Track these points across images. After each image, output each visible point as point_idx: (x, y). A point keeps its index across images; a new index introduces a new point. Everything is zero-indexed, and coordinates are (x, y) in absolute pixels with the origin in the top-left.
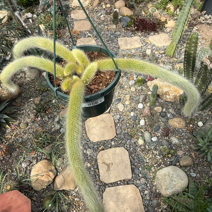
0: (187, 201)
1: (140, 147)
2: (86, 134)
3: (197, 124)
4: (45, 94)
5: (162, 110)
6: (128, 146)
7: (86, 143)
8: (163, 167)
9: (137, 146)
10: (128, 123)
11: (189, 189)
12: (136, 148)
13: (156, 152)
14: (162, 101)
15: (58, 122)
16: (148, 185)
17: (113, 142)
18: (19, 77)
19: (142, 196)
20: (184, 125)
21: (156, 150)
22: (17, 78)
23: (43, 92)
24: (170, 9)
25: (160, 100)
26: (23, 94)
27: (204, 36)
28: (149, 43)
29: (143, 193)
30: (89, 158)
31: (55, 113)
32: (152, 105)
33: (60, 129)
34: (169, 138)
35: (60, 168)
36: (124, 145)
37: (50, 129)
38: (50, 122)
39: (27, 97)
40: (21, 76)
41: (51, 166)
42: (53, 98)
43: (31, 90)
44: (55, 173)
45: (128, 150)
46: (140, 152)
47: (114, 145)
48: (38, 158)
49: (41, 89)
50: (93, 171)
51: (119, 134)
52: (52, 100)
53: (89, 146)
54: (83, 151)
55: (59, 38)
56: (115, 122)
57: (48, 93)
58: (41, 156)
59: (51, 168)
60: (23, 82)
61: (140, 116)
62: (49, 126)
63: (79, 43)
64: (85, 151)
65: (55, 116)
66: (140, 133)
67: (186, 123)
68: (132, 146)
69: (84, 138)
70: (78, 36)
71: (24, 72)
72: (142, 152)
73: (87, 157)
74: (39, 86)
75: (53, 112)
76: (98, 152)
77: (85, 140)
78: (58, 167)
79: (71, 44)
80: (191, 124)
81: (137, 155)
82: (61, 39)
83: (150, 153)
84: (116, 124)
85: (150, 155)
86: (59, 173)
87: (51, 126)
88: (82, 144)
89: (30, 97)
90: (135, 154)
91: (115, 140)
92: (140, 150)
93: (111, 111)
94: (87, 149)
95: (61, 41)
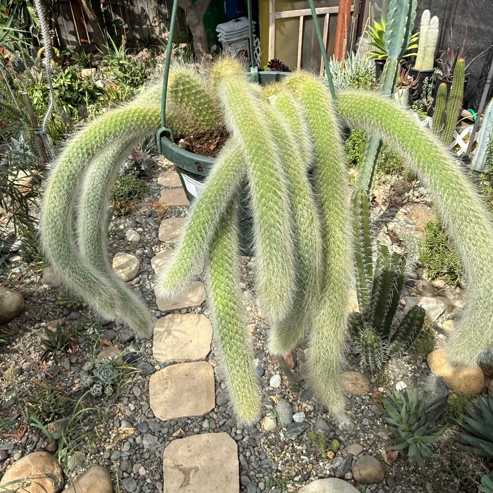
1: (267, 435)
2: (148, 401)
3: (394, 386)
4: (73, 315)
6: (239, 432)
7: (145, 422)
8: (312, 481)
9: (258, 432)
12: (257, 437)
13: (300, 448)
15: (90, 373)
17: (206, 421)
18: (28, 281)
20: (366, 388)
21: (300, 442)
22: (22, 283)
23: (71, 310)
26: (27, 313)
30: (146, 456)
31: (88, 355)
33: (92, 386)
35: (73, 475)
36: (230, 430)
37: (69, 387)
38: (72, 372)
39: (35, 318)
40: (32, 279)
41: (53, 465)
42: (88, 324)
43: (46, 306)
44: (59, 484)
45: (237, 441)
46: (264, 447)
47: (208, 429)
48: (28, 447)
49: (67, 304)
50: (151, 487)
51: (222, 405)
52: (86, 328)
53: (149, 429)
54: (134, 440)
55: (125, 215)
56: (215, 380)
57: (81, 314)
58: (35, 444)
59: (53, 472)
60: (34, 292)
61: (273, 367)
62: (69, 380)
63: (166, 227)
64: (138, 439)
65: (85, 361)
66: (269, 405)
67: (371, 383)
68: (247, 432)
69: (142, 411)
70: (166, 214)
71: (40, 272)
72: (268, 447)
73: (141, 452)
74: (64, 297)
75: (84, 352)
76: (168, 442)
77: (143, 415)
78: (69, 471)
79: (147, 228)
80: (381, 386)
81: (257, 454)
82: (129, 217)
83: (288, 448)
84: (218, 384)
85: (287, 454)
86: (69, 485)
87: (73, 380)
88: (135, 424)
89: (41, 318)
90: (252, 451)
91: (210, 417)
92: (266, 441)
93: (210, 357)
94: (145, 435)
95: (129, 220)
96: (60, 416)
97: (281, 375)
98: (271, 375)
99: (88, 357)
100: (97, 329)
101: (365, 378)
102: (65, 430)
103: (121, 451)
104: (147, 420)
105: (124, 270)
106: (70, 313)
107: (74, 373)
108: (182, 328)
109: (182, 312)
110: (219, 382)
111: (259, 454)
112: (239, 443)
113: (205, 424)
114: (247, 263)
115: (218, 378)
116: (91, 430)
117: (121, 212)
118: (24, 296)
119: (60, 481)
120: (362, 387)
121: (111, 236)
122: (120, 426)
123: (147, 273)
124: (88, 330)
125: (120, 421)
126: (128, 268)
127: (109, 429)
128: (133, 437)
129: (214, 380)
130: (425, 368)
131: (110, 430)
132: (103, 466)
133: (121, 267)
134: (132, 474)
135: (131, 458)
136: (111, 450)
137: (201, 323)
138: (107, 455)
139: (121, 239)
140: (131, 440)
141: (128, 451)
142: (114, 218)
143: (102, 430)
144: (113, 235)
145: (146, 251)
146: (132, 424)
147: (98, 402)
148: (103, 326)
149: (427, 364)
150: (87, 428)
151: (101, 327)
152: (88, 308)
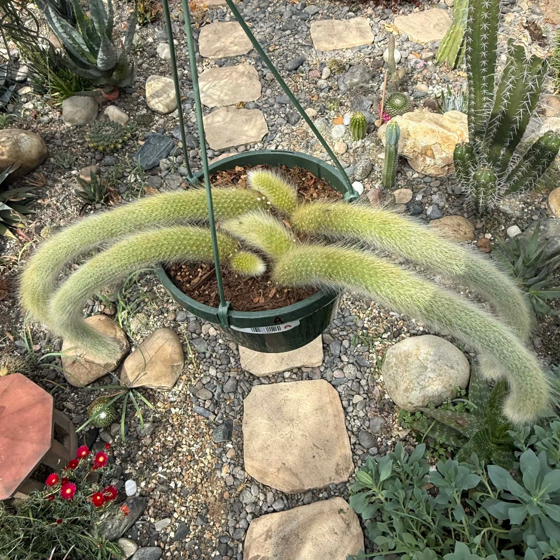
0: (462, 418)
3: (505, 231)
4: (108, 159)
5: (414, 197)
8: (403, 338)
11: (471, 391)
14: (416, 175)
16: (363, 382)
18: (46, 119)
19: (344, 408)
20: (470, 235)
22: (40, 122)
23: (104, 153)
25: (409, 173)
26: (52, 160)
27: (551, 16)
28: (395, 33)
29: (349, 400)
32: (387, 187)
35: (138, 338)
39: (63, 166)
40: (50, 116)
41: (115, 329)
42: (128, 170)
43: (73, 150)
44: (125, 348)
46: (347, 303)
48: (84, 310)
49: (98, 146)
50: (223, 347)
52: (125, 174)
55: (152, 22)
57: (117, 157)
58: (91, 307)
59: (116, 335)
60: (56, 133)
63: (206, 36)
67: (476, 229)
70: (205, 18)
71: (58, 106)
72: (352, 303)
74: (93, 137)
78: (133, 333)
79: (183, 39)
80: (489, 232)
81: (339, 311)
82: (158, 25)
83: (375, 304)
85: (374, 310)
86: (136, 347)
89: (71, 165)
92: (350, 297)
95: (159, 29)
100: (139, 174)
101: (469, 223)
102: (121, 292)
103: (186, 312)
105: (161, 98)
106: (104, 157)
109: (239, 150)
111: (342, 311)
114: (316, 83)
116: (151, 291)
117: (146, 19)
118: (44, 139)
119: (125, 344)
120: (465, 234)
121: (139, 53)
123: (190, 101)
124: (129, 178)
126: (165, 96)
130: (545, 209)
132: (169, 328)
133: (156, 95)
134: (202, 335)
135: (198, 319)
136: (175, 310)
138: (171, 317)
139: (152, 57)
142: (138, 27)
143: (162, 290)
144: (141, 52)
145: (186, 72)
148: (145, 171)
149: (548, 203)
150: (145, 289)
151: (144, 173)
152: (124, 150)
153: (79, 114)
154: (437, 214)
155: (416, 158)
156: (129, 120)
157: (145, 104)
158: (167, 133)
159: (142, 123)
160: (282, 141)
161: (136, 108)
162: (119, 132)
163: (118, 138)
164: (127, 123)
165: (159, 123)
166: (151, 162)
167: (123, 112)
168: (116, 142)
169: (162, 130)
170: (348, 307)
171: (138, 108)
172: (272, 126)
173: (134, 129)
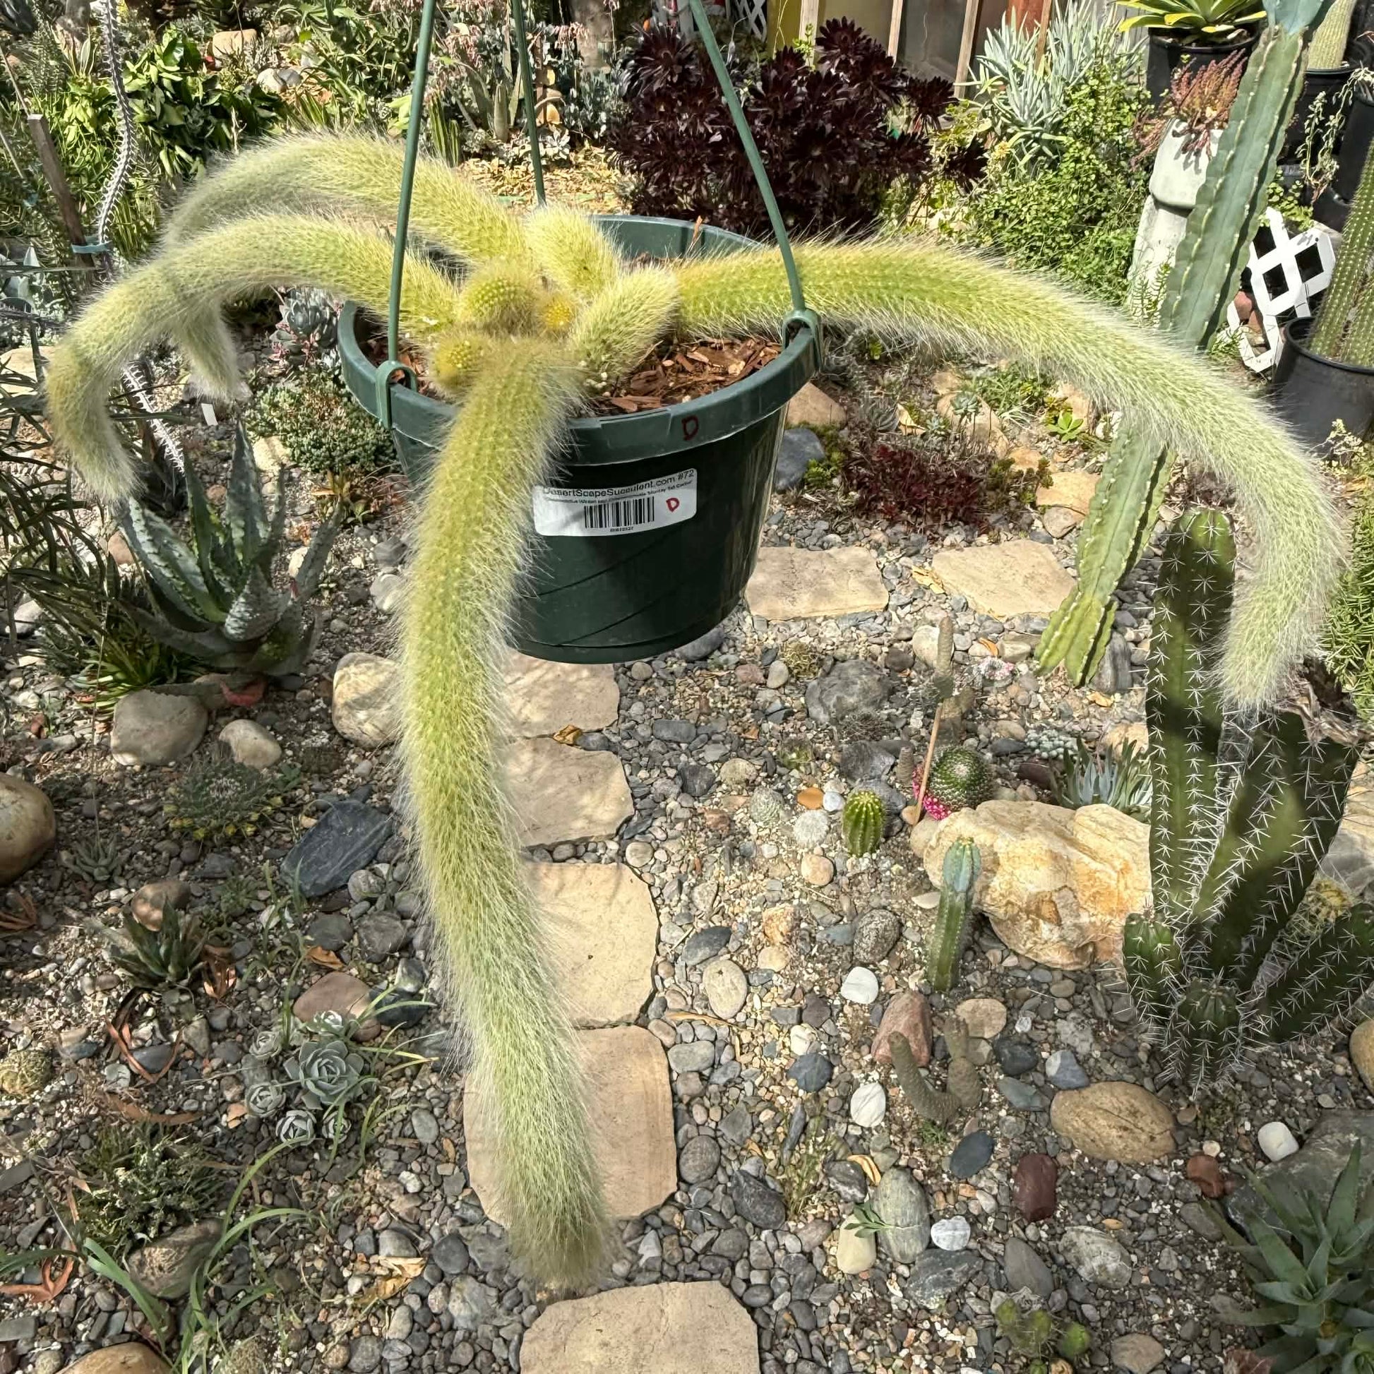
1: (844, 1290)
2: (461, 1161)
3: (1253, 1136)
4: (213, 862)
5: (1010, 1022)
6: (757, 1278)
7: (456, 1236)
9: (820, 1279)
10: (771, 1104)
12: (816, 1300)
13: (955, 1337)
14: (1011, 961)
15: (274, 1067)
17: (651, 1235)
18: (66, 740)
20: (1164, 1142)
21: (958, 1318)
22: (48, 748)
23: (204, 847)
24: (1069, 410)
25: (994, 955)
26: (64, 855)
28: (936, 589)
30: (463, 1354)
31: (264, 1001)
32: (940, 988)
33: (282, 1112)
34: (1053, 1236)
36: (728, 1270)
37: (208, 1113)
38: (215, 1063)
39: (91, 875)
40: (77, 735)
42: (262, 895)
43: (124, 829)
45: (751, 1310)
46: (840, 1332)
47: (658, 1264)
48: (81, 1327)
49: (193, 828)
51: (699, 1181)
52: (255, 906)
53: (470, 1260)
54: (424, 1299)
55: (366, 521)
56: (674, 1093)
57: (236, 858)
58: (104, 1317)
60: (85, 778)
61: (856, 1056)
62: (206, 1090)
64: (435, 1299)
65: (256, 1022)
66: (849, 1185)
67: (1178, 1126)
68: (783, 1281)
69: (444, 1198)
71: (102, 711)
72: (853, 1332)
73: (446, 1343)
74: (184, 804)
75: (253, 991)
76: (533, 1309)
77: (447, 1210)
80: (1213, 1138)
81: (818, 1354)
82: (380, 529)
83: (917, 1339)
84: (682, 1107)
85: (917, 1359)
87: (218, 1089)
88: (423, 1244)
89: (111, 873)
90: (804, 1345)
91: (663, 1223)
92: (846, 1311)
93: (651, 1014)
94: (457, 1282)
95: (380, 541)
96: (183, 1219)
97: (885, 1084)
98: (853, 1085)
99: (266, 1007)
100: (291, 907)
101: (1160, 1109)
103: (382, 1342)
104: (463, 1231)
105: (374, 712)
106: (203, 855)
107: (224, 1065)
108: (563, 911)
109: (557, 856)
110: (686, 1099)
111: (826, 1356)
112: (758, 1316)
113: (649, 1249)
114: (753, 696)
115: (681, 1089)
116: (284, 1264)
117: (352, 514)
118: (52, 797)
120: (1152, 1139)
121: (326, 594)
122: (377, 1252)
124: (263, 916)
125: (375, 1233)
127: (339, 1261)
128: (420, 1288)
129: (669, 1095)
130: (1347, 1075)
131: (345, 1264)
133: (363, 703)
135: (414, 1363)
136: (349, 1333)
137: (622, 897)
138: (335, 1356)
139: (357, 604)
140: (413, 1301)
141: (404, 1342)
143: (319, 1264)
144: (331, 591)
146: (415, 1243)
147: (303, 1164)
148: (309, 900)
149: (1351, 1060)
150: (270, 1258)
151: (305, 905)
152: (258, 839)
153: (155, 738)
154: (1074, 1076)
155: (1014, 920)
156: (281, 759)
157: (326, 719)
158: (375, 798)
159: (314, 768)
160: (667, 839)
161: (302, 727)
162: (254, 794)
163: (249, 809)
164: (275, 766)
165: (357, 770)
166: (327, 878)
167: (267, 737)
168: (242, 820)
169: (362, 792)
170: (843, 1345)
171: (308, 728)
172: (642, 798)
173: (294, 783)
